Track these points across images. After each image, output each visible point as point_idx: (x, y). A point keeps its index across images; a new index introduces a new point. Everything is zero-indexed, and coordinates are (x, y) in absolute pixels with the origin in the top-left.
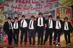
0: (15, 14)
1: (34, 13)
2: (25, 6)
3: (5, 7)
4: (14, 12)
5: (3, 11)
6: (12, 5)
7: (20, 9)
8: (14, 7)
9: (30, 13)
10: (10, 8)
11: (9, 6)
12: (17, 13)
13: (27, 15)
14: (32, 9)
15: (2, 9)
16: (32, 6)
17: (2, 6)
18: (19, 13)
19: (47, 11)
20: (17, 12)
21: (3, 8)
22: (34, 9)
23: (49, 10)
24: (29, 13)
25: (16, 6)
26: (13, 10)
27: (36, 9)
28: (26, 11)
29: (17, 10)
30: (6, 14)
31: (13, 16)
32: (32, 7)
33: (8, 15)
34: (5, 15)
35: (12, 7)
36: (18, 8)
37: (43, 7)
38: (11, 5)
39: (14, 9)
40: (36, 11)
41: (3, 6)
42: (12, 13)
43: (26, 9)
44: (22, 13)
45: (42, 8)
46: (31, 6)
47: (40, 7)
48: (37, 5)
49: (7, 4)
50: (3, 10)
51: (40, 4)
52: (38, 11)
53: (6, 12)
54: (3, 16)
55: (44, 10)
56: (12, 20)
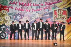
0: (18, 15)
2: (27, 8)
3: (10, 9)
7: (23, 11)
11: (13, 8)
12: (20, 15)
13: (28, 16)
14: (33, 10)
15: (7, 11)
17: (8, 8)
18: (22, 14)
19: (46, 13)
20: (20, 13)
21: (8, 10)
22: (35, 11)
23: (48, 12)
24: (30, 15)
25: (19, 8)
26: (16, 12)
27: (36, 11)
30: (10, 15)
32: (33, 9)
35: (16, 9)
36: (21, 10)
37: (43, 9)
38: (15, 7)
40: (36, 13)
42: (16, 14)
43: (28, 11)
44: (24, 14)
45: (41, 10)
46: (32, 8)
47: (40, 9)
48: (37, 7)
49: (11, 6)
50: (8, 12)
51: (40, 6)
52: (38, 12)
53: (11, 14)
55: (43, 12)
56: (16, 20)
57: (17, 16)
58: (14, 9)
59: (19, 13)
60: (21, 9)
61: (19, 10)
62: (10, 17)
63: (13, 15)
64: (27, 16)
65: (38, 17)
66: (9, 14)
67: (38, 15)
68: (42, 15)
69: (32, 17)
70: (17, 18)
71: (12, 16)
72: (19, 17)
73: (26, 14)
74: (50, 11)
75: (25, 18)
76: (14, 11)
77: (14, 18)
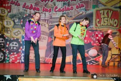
2: (46, 5)
3: (13, 6)
4: (27, 15)
5: (9, 14)
6: (25, 4)
7: (38, 9)
8: (27, 7)
9: (53, 17)
10: (21, 9)
11: (19, 5)
13: (48, 20)
14: (57, 10)
15: (9, 10)
17: (9, 5)
19: (81, 14)
20: (32, 15)
21: (10, 8)
22: (60, 10)
23: (84, 13)
24: (51, 18)
25: (31, 5)
26: (25, 12)
27: (63, 10)
28: (47, 13)
30: (15, 18)
32: (56, 8)
33: (17, 20)
34: (13, 19)
35: (24, 6)
36: (34, 9)
37: (75, 7)
38: (23, 3)
39: (28, 10)
40: (63, 14)
41: (11, 6)
42: (24, 16)
43: (46, 10)
45: (72, 9)
46: (55, 5)
47: (70, 8)
48: (64, 4)
49: (16, 2)
50: (10, 12)
51: (69, 2)
52: (66, 13)
54: (10, 22)
55: (76, 13)
56: (24, 28)
58: (21, 7)
60: (33, 7)
61: (31, 8)
62: (14, 21)
63: (19, 19)
64: (46, 20)
66: (13, 17)
68: (74, 19)
69: (55, 22)
71: (17, 21)
74: (88, 12)
75: (42, 24)
76: (21, 10)
77: (22, 24)
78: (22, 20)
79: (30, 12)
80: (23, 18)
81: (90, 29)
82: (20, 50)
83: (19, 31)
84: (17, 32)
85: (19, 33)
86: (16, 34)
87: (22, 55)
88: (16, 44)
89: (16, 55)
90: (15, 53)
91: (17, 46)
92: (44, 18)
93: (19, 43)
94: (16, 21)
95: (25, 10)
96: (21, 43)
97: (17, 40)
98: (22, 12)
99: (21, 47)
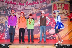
1: (29, 9)
2: (21, 1)
4: (9, 8)
6: (7, 0)
8: (8, 3)
9: (25, 9)
14: (28, 4)
16: (28, 1)
18: (14, 9)
19: (44, 7)
20: (12, 8)
22: (30, 4)
23: (46, 6)
25: (11, 1)
26: (7, 6)
27: (32, 4)
28: (22, 6)
29: (12, 5)
31: (8, 12)
35: (6, 2)
37: (40, 2)
39: (9, 5)
40: (32, 7)
42: (7, 9)
44: (17, 8)
47: (37, 2)
53: (1, 8)
55: (41, 6)
56: (6, 16)
57: (9, 11)
58: (4, 2)
59: (10, 8)
60: (13, 2)
61: (11, 3)
63: (3, 10)
64: (21, 11)
65: (34, 12)
67: (34, 10)
68: (39, 10)
69: (27, 12)
70: (8, 13)
72: (10, 13)
73: (19, 9)
74: (49, 5)
75: (18, 14)
76: (4, 5)
77: (5, 13)
78: (5, 11)
79: (10, 5)
80: (6, 10)
81: (50, 16)
82: (4, 31)
83: (3, 18)
84: (2, 19)
85: (3, 19)
86: (2, 20)
87: (6, 34)
88: (1, 27)
89: (2, 34)
90: (1, 33)
91: (2, 28)
92: (20, 10)
93: (3, 26)
94: (1, 12)
95: (7, 5)
96: (5, 26)
97: (2, 24)
98: (5, 6)
99: (5, 29)
